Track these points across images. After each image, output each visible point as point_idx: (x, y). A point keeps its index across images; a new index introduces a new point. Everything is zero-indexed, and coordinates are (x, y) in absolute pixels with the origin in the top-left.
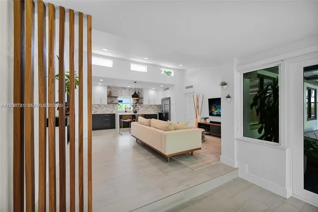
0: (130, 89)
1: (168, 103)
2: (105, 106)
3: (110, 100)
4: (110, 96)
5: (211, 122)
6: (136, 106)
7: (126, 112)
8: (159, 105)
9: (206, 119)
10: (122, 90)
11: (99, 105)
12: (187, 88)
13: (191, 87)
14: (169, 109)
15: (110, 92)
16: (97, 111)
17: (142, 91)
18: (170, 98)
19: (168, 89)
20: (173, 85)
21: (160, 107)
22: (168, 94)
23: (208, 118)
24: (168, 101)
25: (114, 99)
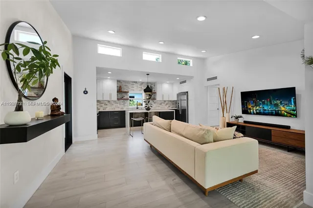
0: (142, 83)
1: (186, 98)
2: (115, 102)
3: (120, 96)
4: (120, 91)
5: (245, 122)
6: (149, 102)
7: (137, 108)
8: (174, 101)
9: (237, 118)
10: (133, 85)
11: (109, 102)
12: (208, 80)
13: (215, 78)
14: (186, 105)
15: (120, 87)
16: (107, 108)
17: (154, 86)
18: (187, 92)
19: (185, 82)
20: (192, 77)
21: (175, 102)
22: (184, 88)
23: (241, 117)
24: (186, 96)
25: (124, 94)
